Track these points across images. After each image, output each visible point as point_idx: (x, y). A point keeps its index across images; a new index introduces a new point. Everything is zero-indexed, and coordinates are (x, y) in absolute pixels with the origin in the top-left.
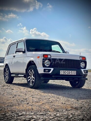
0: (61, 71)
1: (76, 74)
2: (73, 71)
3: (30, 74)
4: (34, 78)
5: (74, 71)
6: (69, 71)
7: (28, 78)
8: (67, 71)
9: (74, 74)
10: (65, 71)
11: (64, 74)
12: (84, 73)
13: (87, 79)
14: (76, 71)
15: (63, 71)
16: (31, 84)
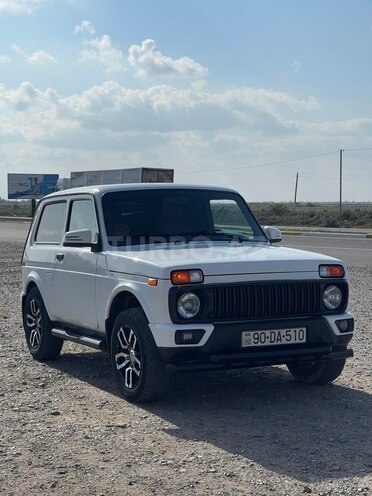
0: (244, 333)
1: (304, 340)
2: (293, 330)
3: (125, 344)
4: (139, 362)
5: (298, 330)
6: (277, 332)
7: (117, 356)
8: (268, 333)
9: (298, 341)
10: (259, 332)
11: (259, 344)
12: (337, 332)
13: (350, 354)
14: (304, 329)
15: (252, 333)
16: (130, 386)
